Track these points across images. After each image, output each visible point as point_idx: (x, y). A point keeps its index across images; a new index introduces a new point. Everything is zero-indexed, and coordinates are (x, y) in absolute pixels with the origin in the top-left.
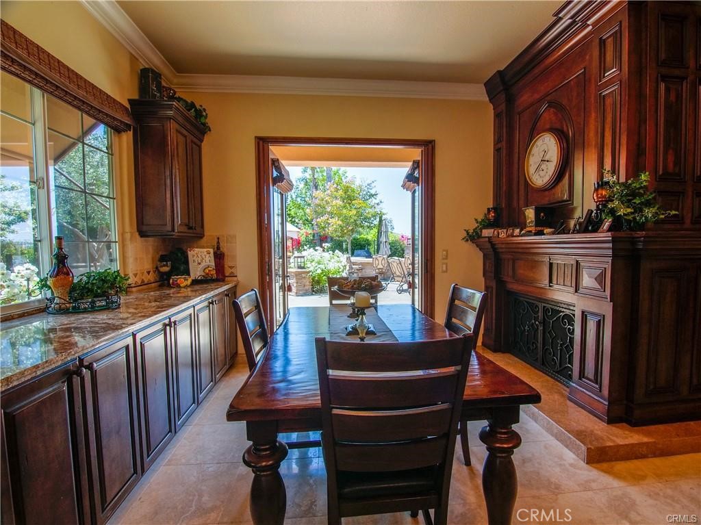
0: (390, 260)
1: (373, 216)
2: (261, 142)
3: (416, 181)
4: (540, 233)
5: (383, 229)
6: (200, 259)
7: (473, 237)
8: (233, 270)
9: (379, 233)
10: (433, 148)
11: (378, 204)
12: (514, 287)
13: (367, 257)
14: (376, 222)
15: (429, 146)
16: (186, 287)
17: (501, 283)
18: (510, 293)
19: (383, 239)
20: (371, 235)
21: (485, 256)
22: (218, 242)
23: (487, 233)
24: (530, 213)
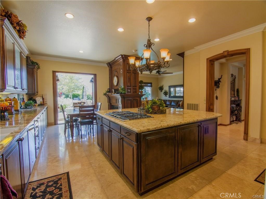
0: (87, 101)
1: (80, 86)
2: (54, 72)
3: (93, 82)
4: (115, 94)
5: (85, 90)
6: (39, 100)
7: (105, 94)
8: (46, 102)
9: (83, 92)
10: (96, 75)
11: (82, 82)
12: (113, 104)
13: (79, 100)
14: (82, 88)
15: (95, 75)
16: (37, 106)
17: (110, 103)
18: (112, 105)
19: (84, 94)
20: (80, 92)
21: (108, 98)
22: (42, 96)
23: (107, 93)
24: (113, 90)
